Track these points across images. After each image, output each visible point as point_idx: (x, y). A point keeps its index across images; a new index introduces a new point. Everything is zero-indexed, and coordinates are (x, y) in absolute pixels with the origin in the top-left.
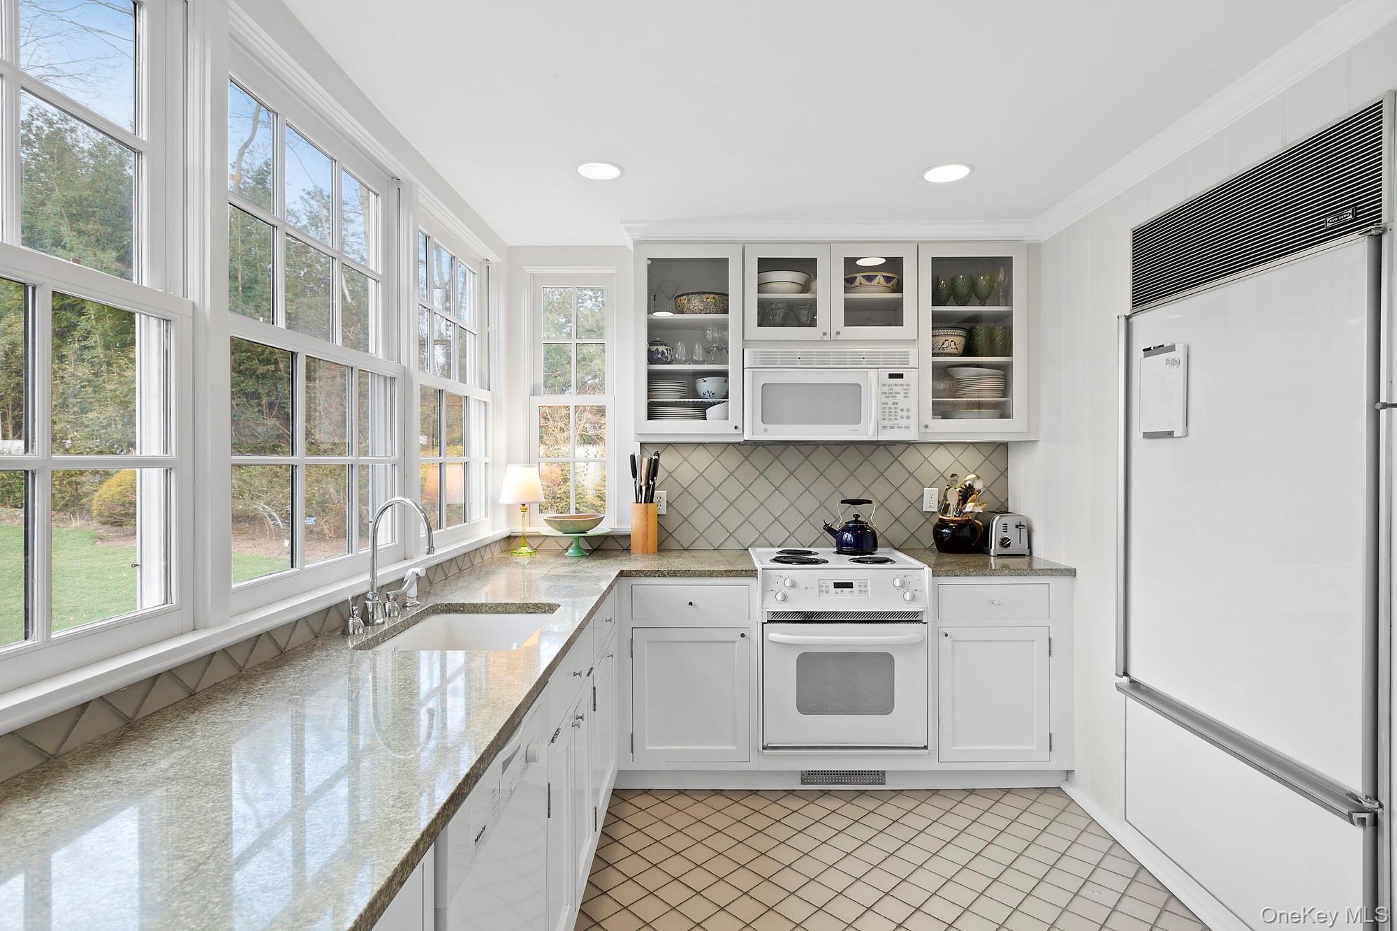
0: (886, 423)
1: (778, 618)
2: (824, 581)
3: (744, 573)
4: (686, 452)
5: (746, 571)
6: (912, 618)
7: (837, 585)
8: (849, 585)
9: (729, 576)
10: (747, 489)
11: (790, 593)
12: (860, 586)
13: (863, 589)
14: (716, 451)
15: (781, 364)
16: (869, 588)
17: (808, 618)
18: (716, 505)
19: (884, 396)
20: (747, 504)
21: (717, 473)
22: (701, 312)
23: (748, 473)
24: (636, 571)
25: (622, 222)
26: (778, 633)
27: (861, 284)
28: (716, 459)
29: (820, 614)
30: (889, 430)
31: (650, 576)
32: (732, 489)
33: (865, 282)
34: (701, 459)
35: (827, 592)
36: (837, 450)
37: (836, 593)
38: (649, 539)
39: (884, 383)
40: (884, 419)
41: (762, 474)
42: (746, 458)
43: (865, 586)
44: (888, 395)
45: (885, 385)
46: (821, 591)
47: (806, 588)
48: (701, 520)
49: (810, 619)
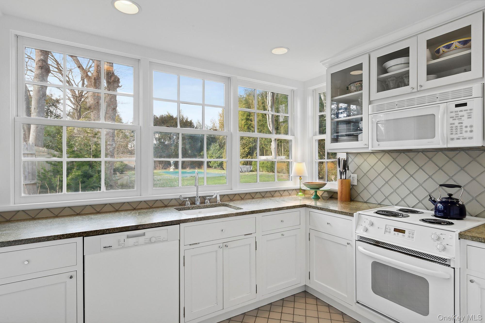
0: (452, 136)
1: (362, 239)
2: (389, 226)
3: (348, 214)
4: (365, 157)
5: (349, 213)
6: (443, 262)
7: (396, 230)
8: (403, 232)
9: (342, 214)
10: (395, 175)
11: (370, 228)
12: (410, 233)
13: (411, 235)
14: (379, 156)
15: (387, 110)
16: (415, 236)
17: (377, 244)
18: (379, 182)
19: (452, 119)
20: (395, 183)
21: (380, 167)
22: (356, 91)
23: (395, 167)
24: (310, 205)
25: (321, 62)
26: (362, 247)
27: (444, 52)
28: (380, 160)
29: (383, 243)
30: (455, 141)
31: (314, 209)
32: (387, 175)
33: (445, 50)
34: (372, 160)
35: (390, 232)
36: (451, 154)
37: (395, 234)
38: (343, 195)
39: (452, 111)
40: (452, 134)
41: (403, 168)
42: (395, 159)
43: (413, 234)
44: (454, 118)
45: (452, 112)
46: (386, 231)
47: (379, 228)
48: (372, 189)
49: (378, 244)
